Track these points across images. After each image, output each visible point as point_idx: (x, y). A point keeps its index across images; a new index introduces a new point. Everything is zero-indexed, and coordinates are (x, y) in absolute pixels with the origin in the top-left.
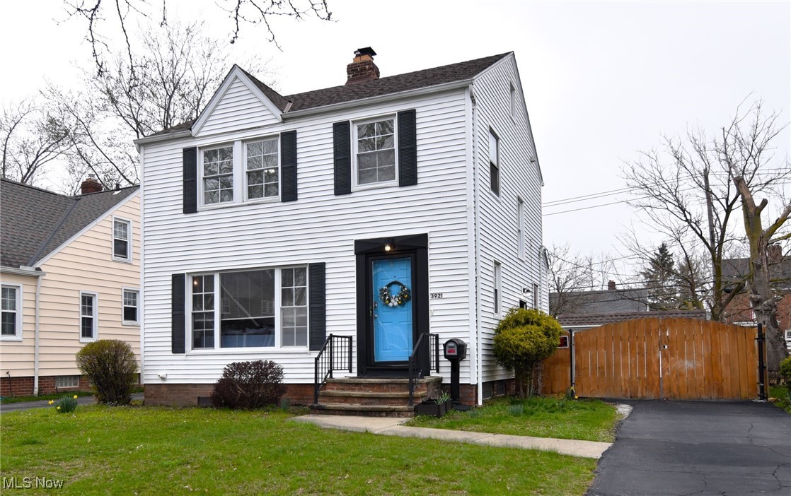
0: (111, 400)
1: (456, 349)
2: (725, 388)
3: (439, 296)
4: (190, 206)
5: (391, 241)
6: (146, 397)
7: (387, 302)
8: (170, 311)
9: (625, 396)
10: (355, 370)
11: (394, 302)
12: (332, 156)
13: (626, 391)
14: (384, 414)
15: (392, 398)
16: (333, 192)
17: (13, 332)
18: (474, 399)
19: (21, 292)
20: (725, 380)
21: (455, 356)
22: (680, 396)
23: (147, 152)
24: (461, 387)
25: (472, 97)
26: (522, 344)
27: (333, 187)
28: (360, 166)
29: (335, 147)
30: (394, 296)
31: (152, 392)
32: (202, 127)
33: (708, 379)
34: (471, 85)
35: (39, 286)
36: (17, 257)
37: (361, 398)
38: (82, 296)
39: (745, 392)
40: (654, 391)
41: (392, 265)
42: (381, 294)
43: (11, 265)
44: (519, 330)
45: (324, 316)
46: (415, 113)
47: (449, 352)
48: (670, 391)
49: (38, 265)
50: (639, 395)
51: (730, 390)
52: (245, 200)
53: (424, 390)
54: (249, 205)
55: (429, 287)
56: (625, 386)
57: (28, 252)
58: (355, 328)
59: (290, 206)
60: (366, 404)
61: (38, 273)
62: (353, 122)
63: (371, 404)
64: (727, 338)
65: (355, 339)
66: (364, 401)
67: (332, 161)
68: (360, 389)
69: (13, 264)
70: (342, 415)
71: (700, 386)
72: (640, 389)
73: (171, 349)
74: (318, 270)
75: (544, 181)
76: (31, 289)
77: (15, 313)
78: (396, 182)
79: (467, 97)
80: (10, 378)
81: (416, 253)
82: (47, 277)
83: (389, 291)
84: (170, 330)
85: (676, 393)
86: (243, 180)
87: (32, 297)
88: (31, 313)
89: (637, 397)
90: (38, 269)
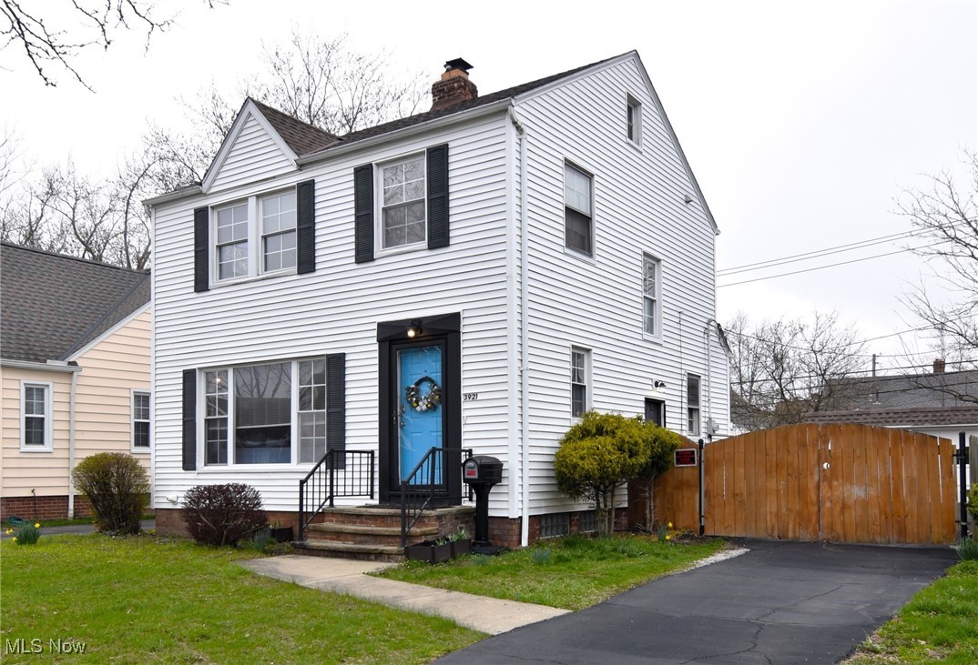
0: (112, 528)
1: (476, 470)
2: (909, 527)
3: (473, 397)
4: (201, 284)
5: (416, 323)
6: (157, 525)
7: (415, 405)
8: (181, 417)
9: (771, 536)
10: (377, 496)
11: (423, 406)
12: (353, 211)
13: (773, 529)
14: (373, 557)
15: (388, 536)
16: (353, 260)
17: (41, 442)
18: (515, 538)
19: (51, 392)
20: (909, 516)
21: (475, 479)
22: (845, 536)
23: (159, 214)
24: (490, 521)
25: (515, 123)
26: (581, 463)
27: (353, 253)
28: (386, 224)
29: (357, 200)
30: (423, 397)
31: (164, 519)
32: (214, 181)
33: (885, 513)
34: (510, 107)
35: (73, 385)
36: (47, 350)
37: (354, 534)
38: (135, 396)
39: (937, 535)
40: (810, 529)
41: (420, 356)
42: (407, 394)
43: (36, 360)
44: (587, 443)
45: (344, 424)
46: (448, 149)
47: (469, 474)
48: (832, 530)
49: (72, 359)
50: (791, 534)
51: (916, 530)
52: (260, 273)
53: (432, 525)
54: (263, 279)
55: (462, 385)
56: (771, 520)
57: (63, 343)
58: (377, 439)
59: (308, 279)
60: (360, 543)
61: (72, 368)
62: (378, 165)
63: (366, 542)
64: (913, 454)
65: (377, 454)
66: (358, 539)
67: (353, 219)
68: (362, 523)
69: (41, 358)
70: (327, 556)
71: (874, 524)
72: (791, 527)
73: (181, 465)
74: (336, 364)
75: (719, 228)
76: (64, 389)
77: (43, 419)
78: (424, 244)
79: (508, 122)
80: (34, 497)
81: (447, 339)
82: (85, 372)
83: (418, 391)
84: (181, 440)
85: (841, 533)
86: (257, 248)
87: (65, 398)
88: (65, 417)
89: (787, 537)
90: (74, 364)
